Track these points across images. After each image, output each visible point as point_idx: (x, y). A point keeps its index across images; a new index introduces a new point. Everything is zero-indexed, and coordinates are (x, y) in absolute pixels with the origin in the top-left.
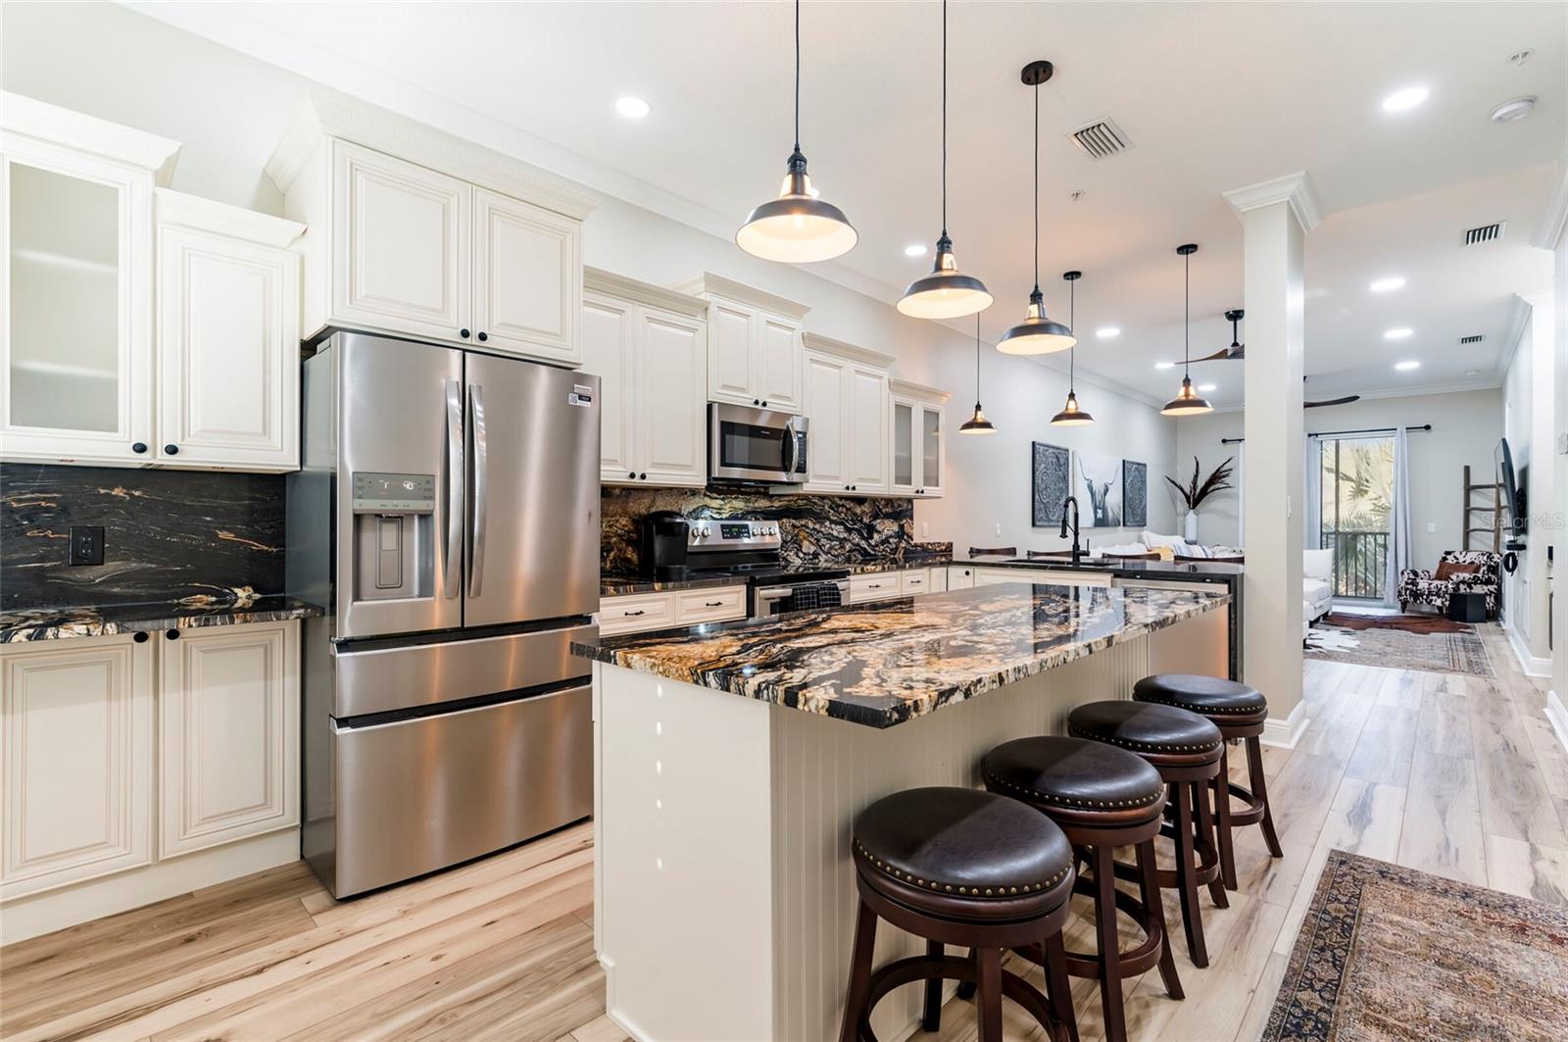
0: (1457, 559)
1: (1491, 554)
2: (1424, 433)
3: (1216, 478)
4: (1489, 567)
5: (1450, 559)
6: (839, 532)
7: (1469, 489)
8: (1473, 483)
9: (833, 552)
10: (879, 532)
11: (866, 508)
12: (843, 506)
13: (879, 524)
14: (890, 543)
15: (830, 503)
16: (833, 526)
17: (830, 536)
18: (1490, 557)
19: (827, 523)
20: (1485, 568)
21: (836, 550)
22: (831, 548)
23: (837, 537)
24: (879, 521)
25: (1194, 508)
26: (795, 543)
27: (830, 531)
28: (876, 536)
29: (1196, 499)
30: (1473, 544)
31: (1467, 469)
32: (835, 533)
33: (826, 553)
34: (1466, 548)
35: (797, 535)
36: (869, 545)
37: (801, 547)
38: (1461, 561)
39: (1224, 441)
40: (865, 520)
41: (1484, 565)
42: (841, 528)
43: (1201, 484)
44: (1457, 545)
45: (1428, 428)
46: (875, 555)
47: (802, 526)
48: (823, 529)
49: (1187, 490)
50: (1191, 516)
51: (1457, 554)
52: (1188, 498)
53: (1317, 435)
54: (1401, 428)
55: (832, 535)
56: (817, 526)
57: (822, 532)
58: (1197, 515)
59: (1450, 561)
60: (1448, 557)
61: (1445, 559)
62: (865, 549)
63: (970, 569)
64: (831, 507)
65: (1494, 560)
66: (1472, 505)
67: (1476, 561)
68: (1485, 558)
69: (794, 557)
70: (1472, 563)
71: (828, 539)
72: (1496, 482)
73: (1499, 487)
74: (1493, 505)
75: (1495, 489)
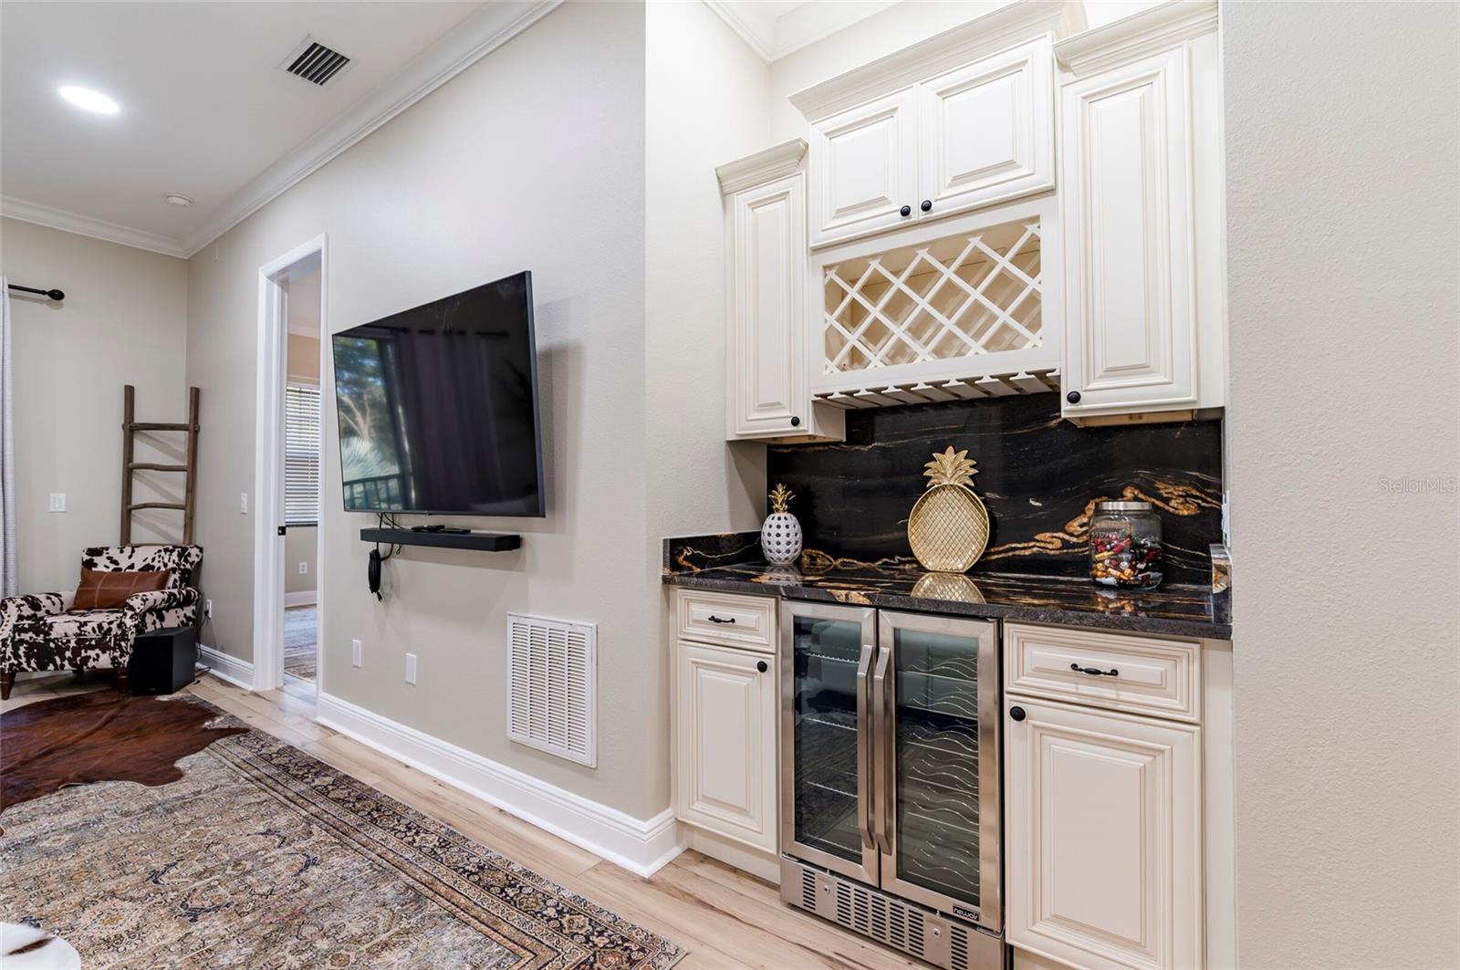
0: (116, 562)
1: (184, 549)
2: (44, 308)
4: (184, 572)
5: (102, 564)
7: (132, 429)
8: (140, 418)
18: (183, 554)
20: (176, 576)
30: (138, 533)
31: (130, 392)
34: (126, 538)
38: (124, 564)
41: (174, 570)
44: (108, 535)
45: (57, 295)
51: (114, 553)
59: (100, 568)
60: (96, 559)
61: (88, 565)
65: (190, 560)
66: (139, 460)
67: (156, 564)
68: (175, 556)
70: (148, 567)
72: (183, 417)
73: (193, 429)
74: (184, 463)
75: (183, 435)
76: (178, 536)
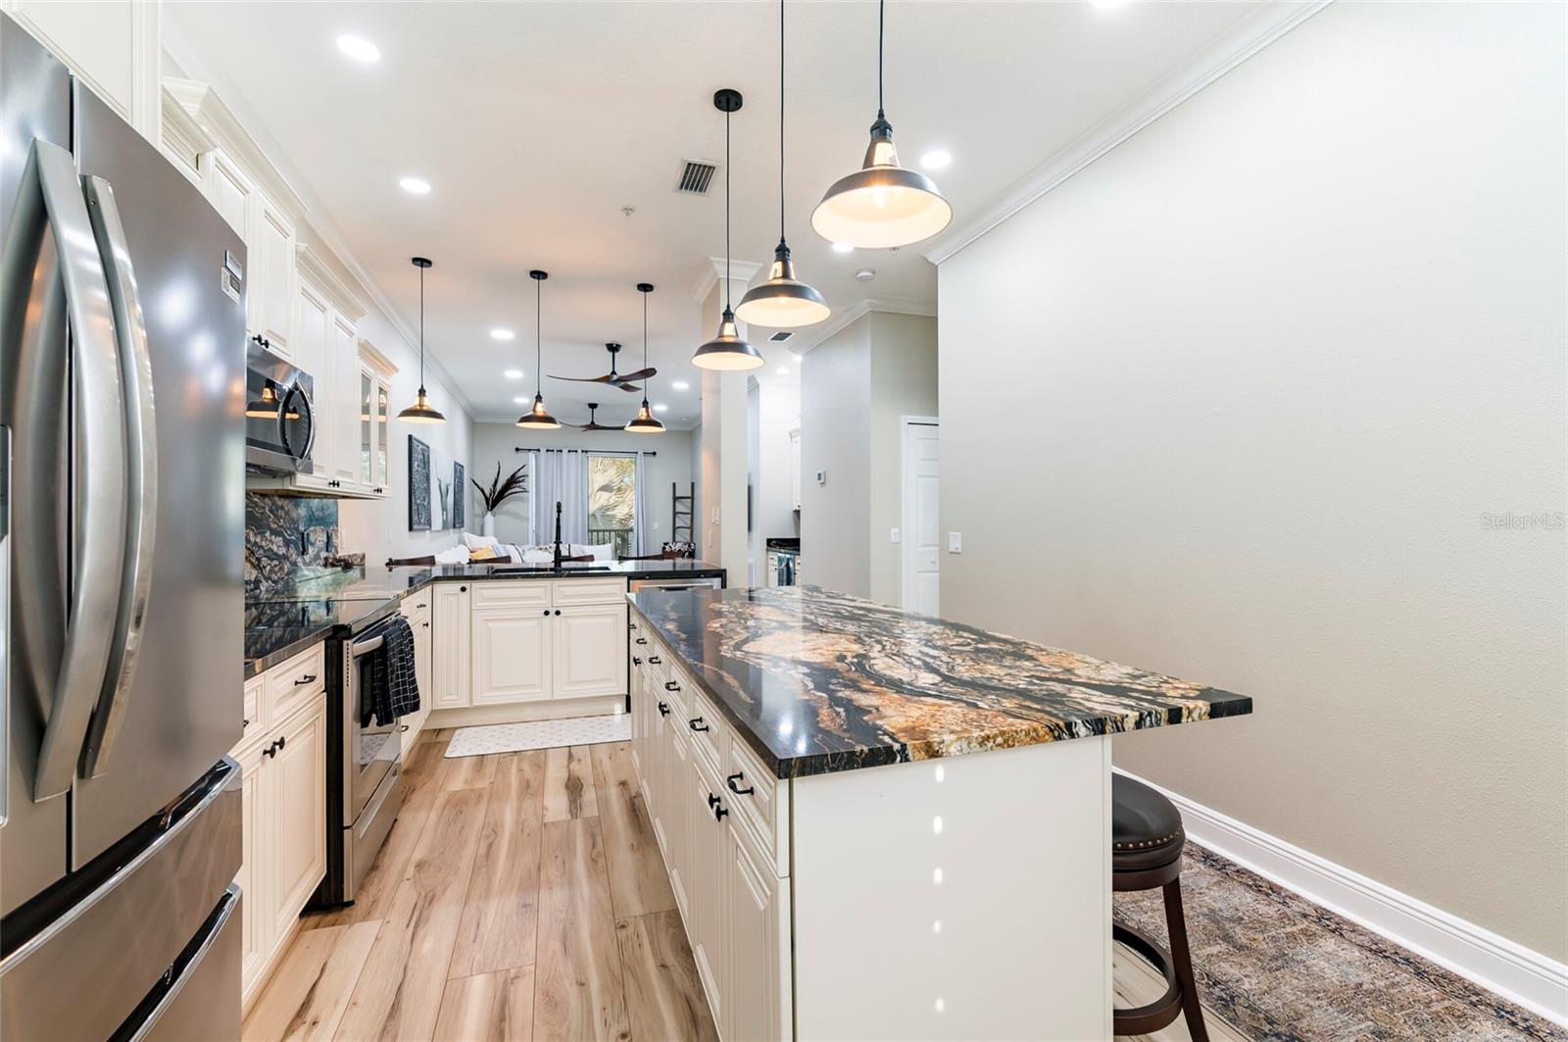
0: (671, 546)
1: (690, 544)
2: (651, 458)
3: (513, 481)
4: (690, 552)
6: (278, 547)
7: (675, 499)
8: (677, 495)
9: (275, 577)
10: (310, 544)
12: (282, 509)
13: (312, 533)
14: (321, 559)
15: (271, 506)
16: (274, 538)
17: (271, 554)
18: (690, 546)
19: (268, 534)
21: (276, 572)
22: (272, 570)
23: (276, 554)
24: (312, 528)
25: (492, 508)
27: (272, 546)
28: (309, 550)
29: (494, 501)
30: (678, 538)
31: (674, 484)
32: (275, 548)
33: (267, 579)
34: (674, 540)
36: (304, 562)
38: (674, 549)
39: (517, 449)
40: (301, 527)
41: (687, 551)
42: (281, 541)
43: (499, 487)
44: (669, 539)
45: (654, 454)
48: (264, 543)
49: (487, 493)
50: (489, 517)
51: (671, 542)
52: (487, 499)
53: (587, 452)
54: (641, 453)
55: (272, 550)
56: (258, 540)
57: (261, 547)
58: (494, 516)
59: (668, 550)
60: (666, 545)
61: (664, 548)
62: (300, 569)
63: (466, 584)
64: (271, 511)
65: (692, 548)
66: (677, 510)
67: (682, 549)
70: (680, 550)
72: (690, 495)
73: (692, 498)
74: (689, 511)
75: (690, 500)
76: (689, 538)
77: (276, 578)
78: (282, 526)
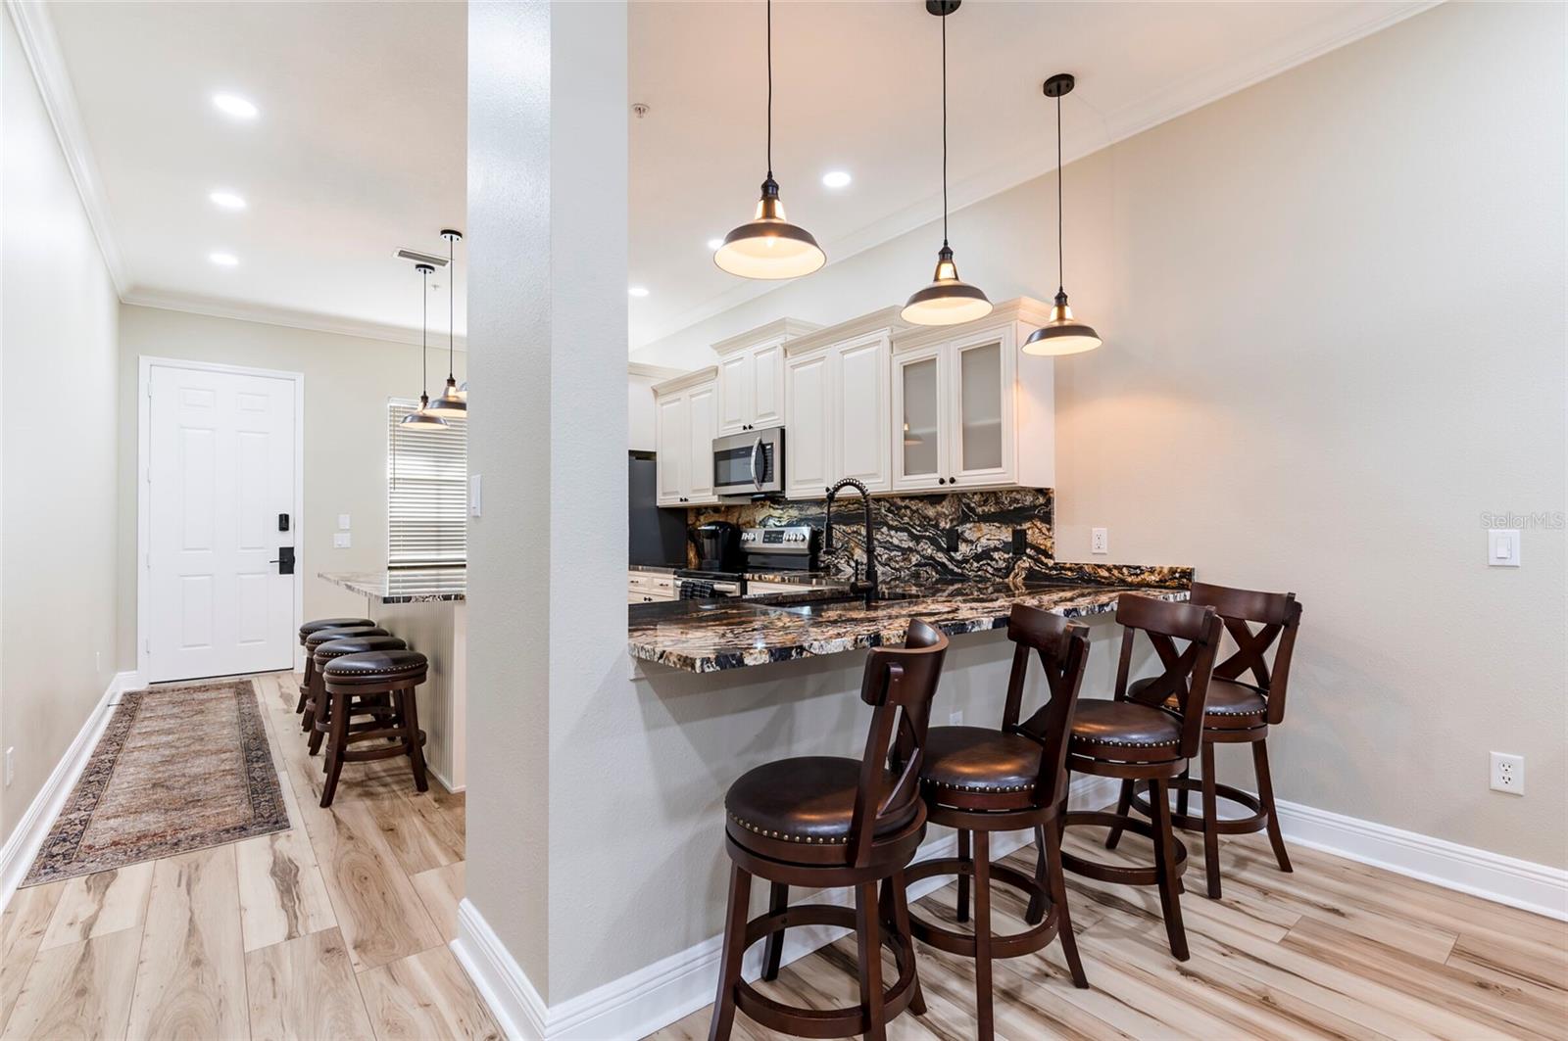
6: (901, 541)
9: (893, 564)
10: (966, 541)
11: (945, 508)
12: (906, 507)
13: (968, 530)
14: (993, 559)
15: (888, 505)
16: (893, 533)
17: (888, 545)
19: (885, 529)
21: (897, 562)
22: (890, 559)
23: (898, 546)
24: (969, 525)
26: (845, 550)
27: (888, 538)
28: (963, 548)
32: (895, 541)
35: (847, 542)
36: (951, 559)
37: (853, 555)
40: (942, 525)
42: (904, 535)
46: (962, 575)
47: (854, 532)
55: (891, 543)
62: (943, 565)
69: (845, 565)
71: (885, 548)
77: (897, 566)
78: (908, 523)
